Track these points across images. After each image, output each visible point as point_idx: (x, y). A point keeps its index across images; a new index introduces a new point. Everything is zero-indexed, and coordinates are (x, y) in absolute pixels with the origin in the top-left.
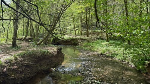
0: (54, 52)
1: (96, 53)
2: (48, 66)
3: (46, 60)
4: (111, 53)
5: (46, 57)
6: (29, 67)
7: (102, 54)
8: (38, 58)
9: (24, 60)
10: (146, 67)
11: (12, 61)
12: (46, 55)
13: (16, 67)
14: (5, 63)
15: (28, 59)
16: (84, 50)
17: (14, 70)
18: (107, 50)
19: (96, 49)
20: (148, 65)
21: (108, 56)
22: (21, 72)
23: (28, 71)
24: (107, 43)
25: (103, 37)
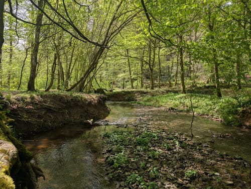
0: (92, 100)
1: (163, 109)
2: (82, 118)
3: (79, 109)
4: (187, 107)
5: (79, 104)
6: (51, 113)
7: (172, 109)
8: (66, 103)
9: (45, 102)
10: (239, 117)
11: (26, 99)
12: (79, 101)
13: (31, 107)
14: (16, 99)
15: (51, 101)
16: (145, 106)
17: (28, 112)
18: (181, 103)
19: (163, 104)
20: (241, 114)
21: (181, 111)
22: (39, 117)
23: (50, 117)
24: (184, 95)
25: (177, 90)
